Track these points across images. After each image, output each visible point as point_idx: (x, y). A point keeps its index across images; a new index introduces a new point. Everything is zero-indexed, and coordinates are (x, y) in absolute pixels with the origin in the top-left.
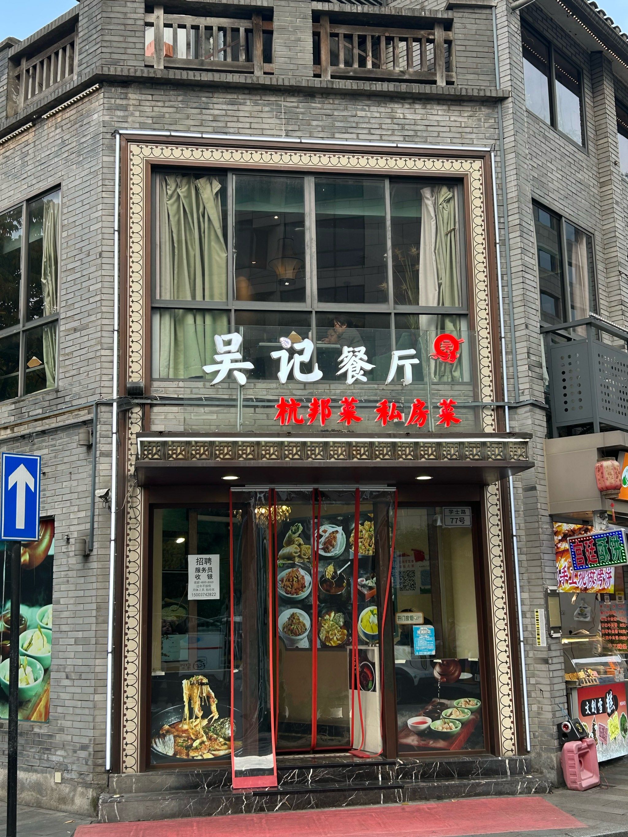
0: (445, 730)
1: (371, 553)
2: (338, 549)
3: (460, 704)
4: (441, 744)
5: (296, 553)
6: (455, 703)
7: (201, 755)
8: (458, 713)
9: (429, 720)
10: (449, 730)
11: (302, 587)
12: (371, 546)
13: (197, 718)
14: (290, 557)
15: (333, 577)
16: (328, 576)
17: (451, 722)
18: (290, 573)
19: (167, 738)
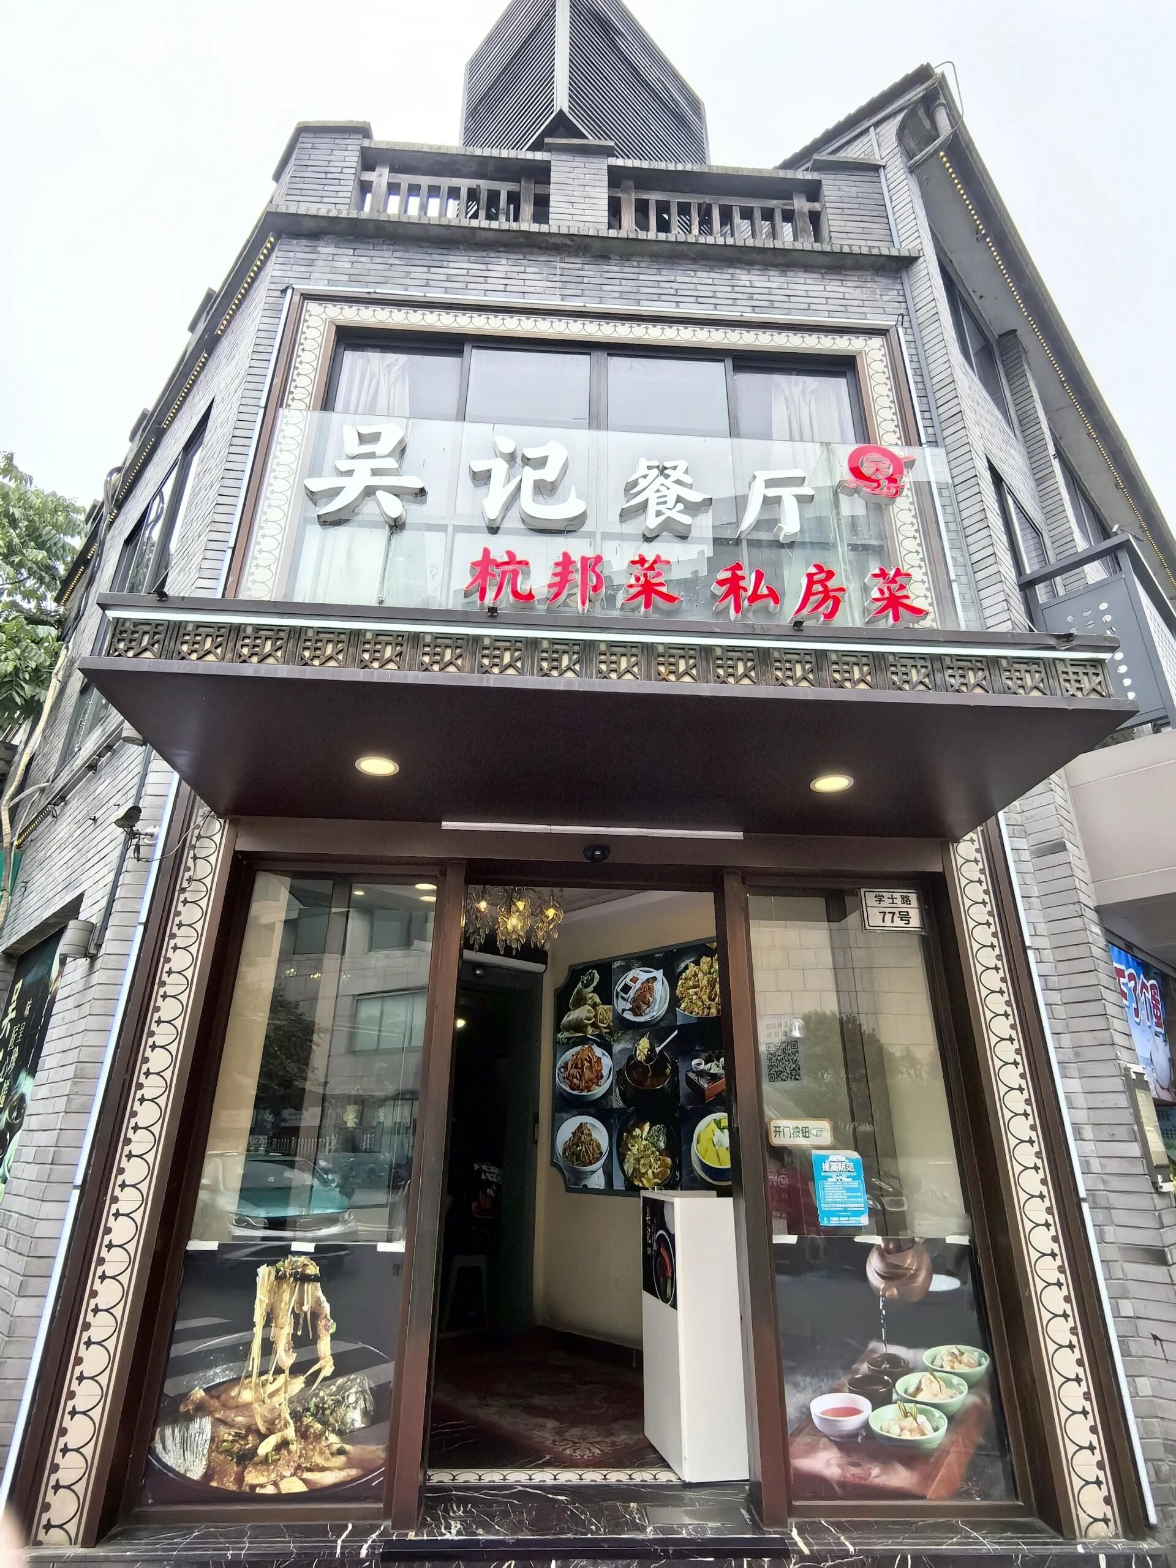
0: (907, 1436)
1: (714, 1011)
2: (657, 1007)
3: (938, 1362)
4: (900, 1477)
5: (589, 1019)
6: (926, 1356)
7: (275, 1484)
8: (935, 1385)
9: (864, 1403)
10: (917, 1437)
11: (597, 1077)
12: (713, 1000)
13: (279, 1371)
14: (578, 1026)
15: (649, 1058)
16: (641, 1057)
17: (922, 1412)
18: (578, 1053)
19: (194, 1427)
